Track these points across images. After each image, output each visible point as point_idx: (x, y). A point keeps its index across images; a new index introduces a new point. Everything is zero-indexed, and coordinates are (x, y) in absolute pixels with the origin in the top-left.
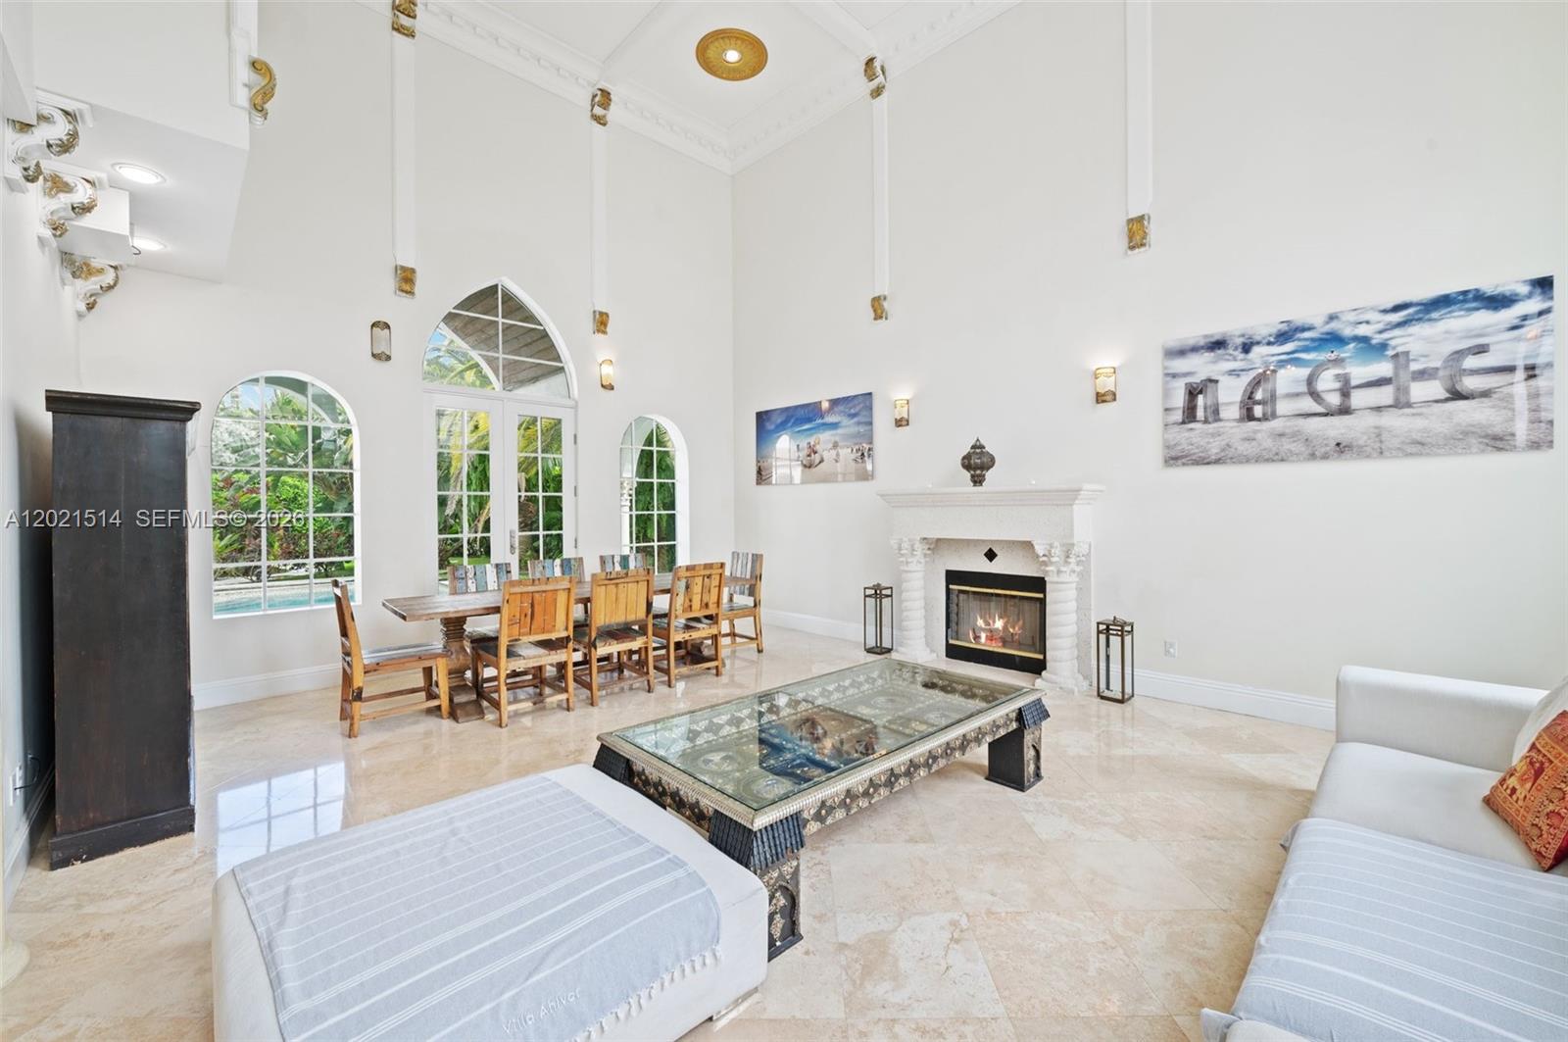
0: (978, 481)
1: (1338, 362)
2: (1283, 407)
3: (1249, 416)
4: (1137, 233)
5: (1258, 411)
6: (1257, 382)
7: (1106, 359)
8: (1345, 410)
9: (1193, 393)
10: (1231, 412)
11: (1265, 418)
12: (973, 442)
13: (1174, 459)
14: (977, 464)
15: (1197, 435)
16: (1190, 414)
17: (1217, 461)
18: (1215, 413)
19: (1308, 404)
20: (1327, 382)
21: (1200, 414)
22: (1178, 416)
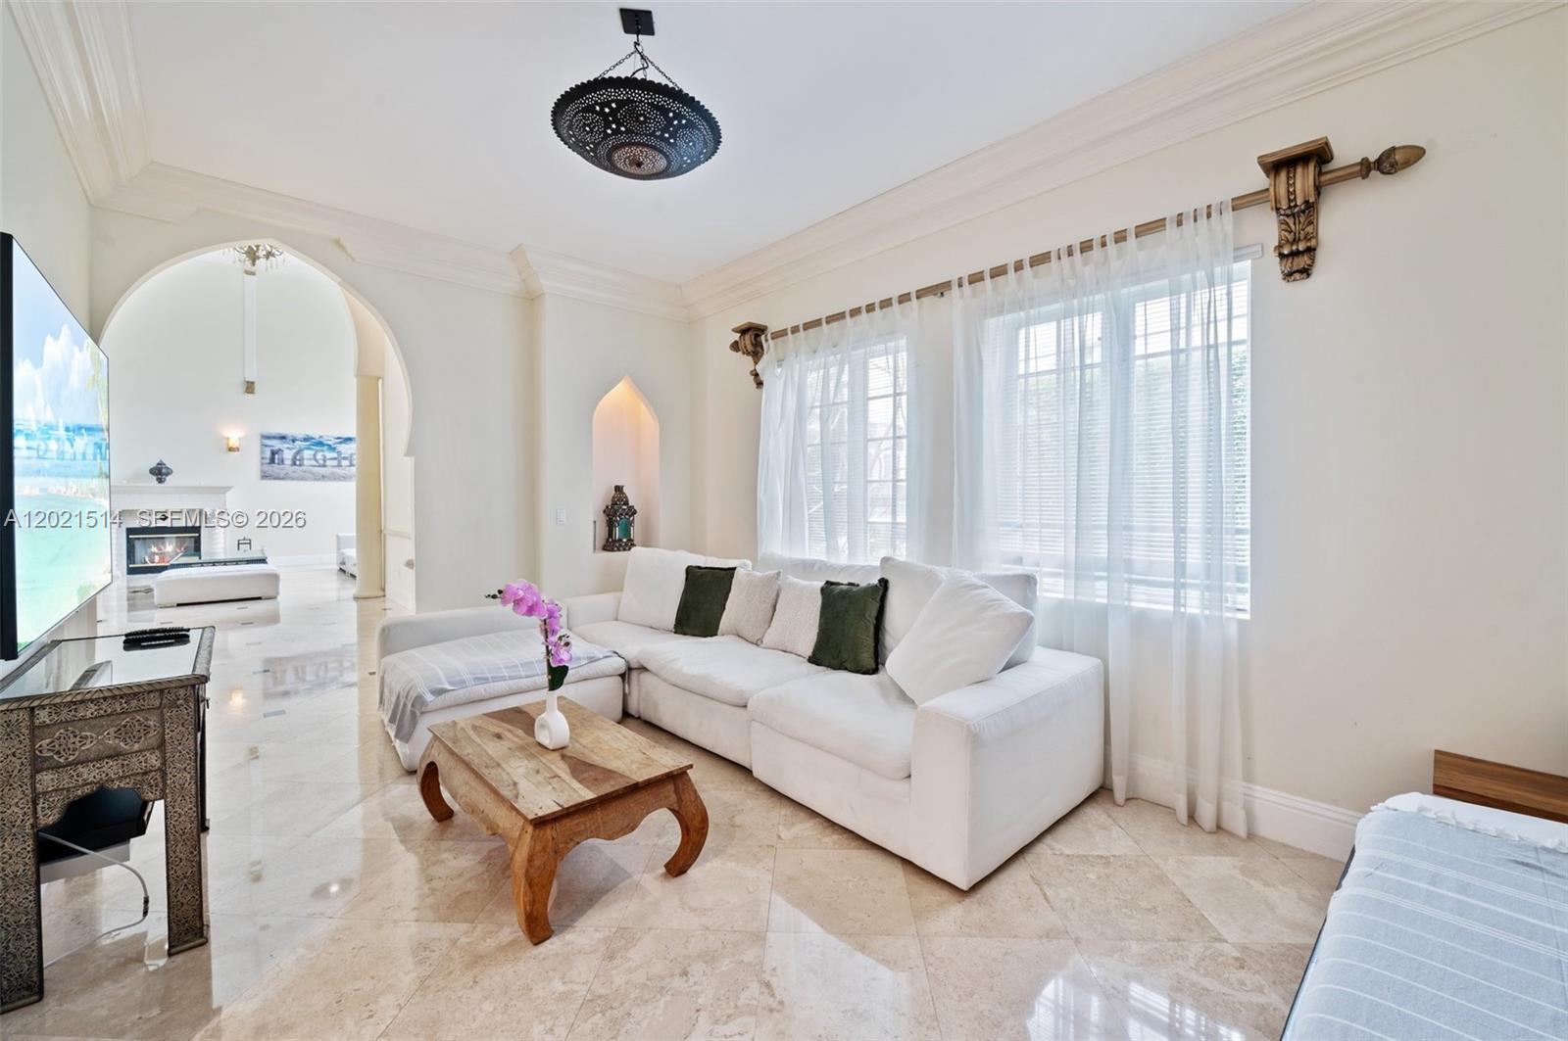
0: (160, 481)
1: (322, 451)
2: (305, 462)
3: (294, 464)
4: (250, 387)
5: (298, 462)
6: (298, 452)
7: (234, 436)
8: (324, 466)
9: (273, 453)
10: (288, 462)
11: (300, 465)
12: (158, 461)
13: (265, 476)
14: (160, 472)
15: (275, 468)
16: (272, 461)
17: (283, 479)
18: (282, 462)
19: (315, 463)
20: (319, 456)
21: (276, 461)
22: (268, 461)
